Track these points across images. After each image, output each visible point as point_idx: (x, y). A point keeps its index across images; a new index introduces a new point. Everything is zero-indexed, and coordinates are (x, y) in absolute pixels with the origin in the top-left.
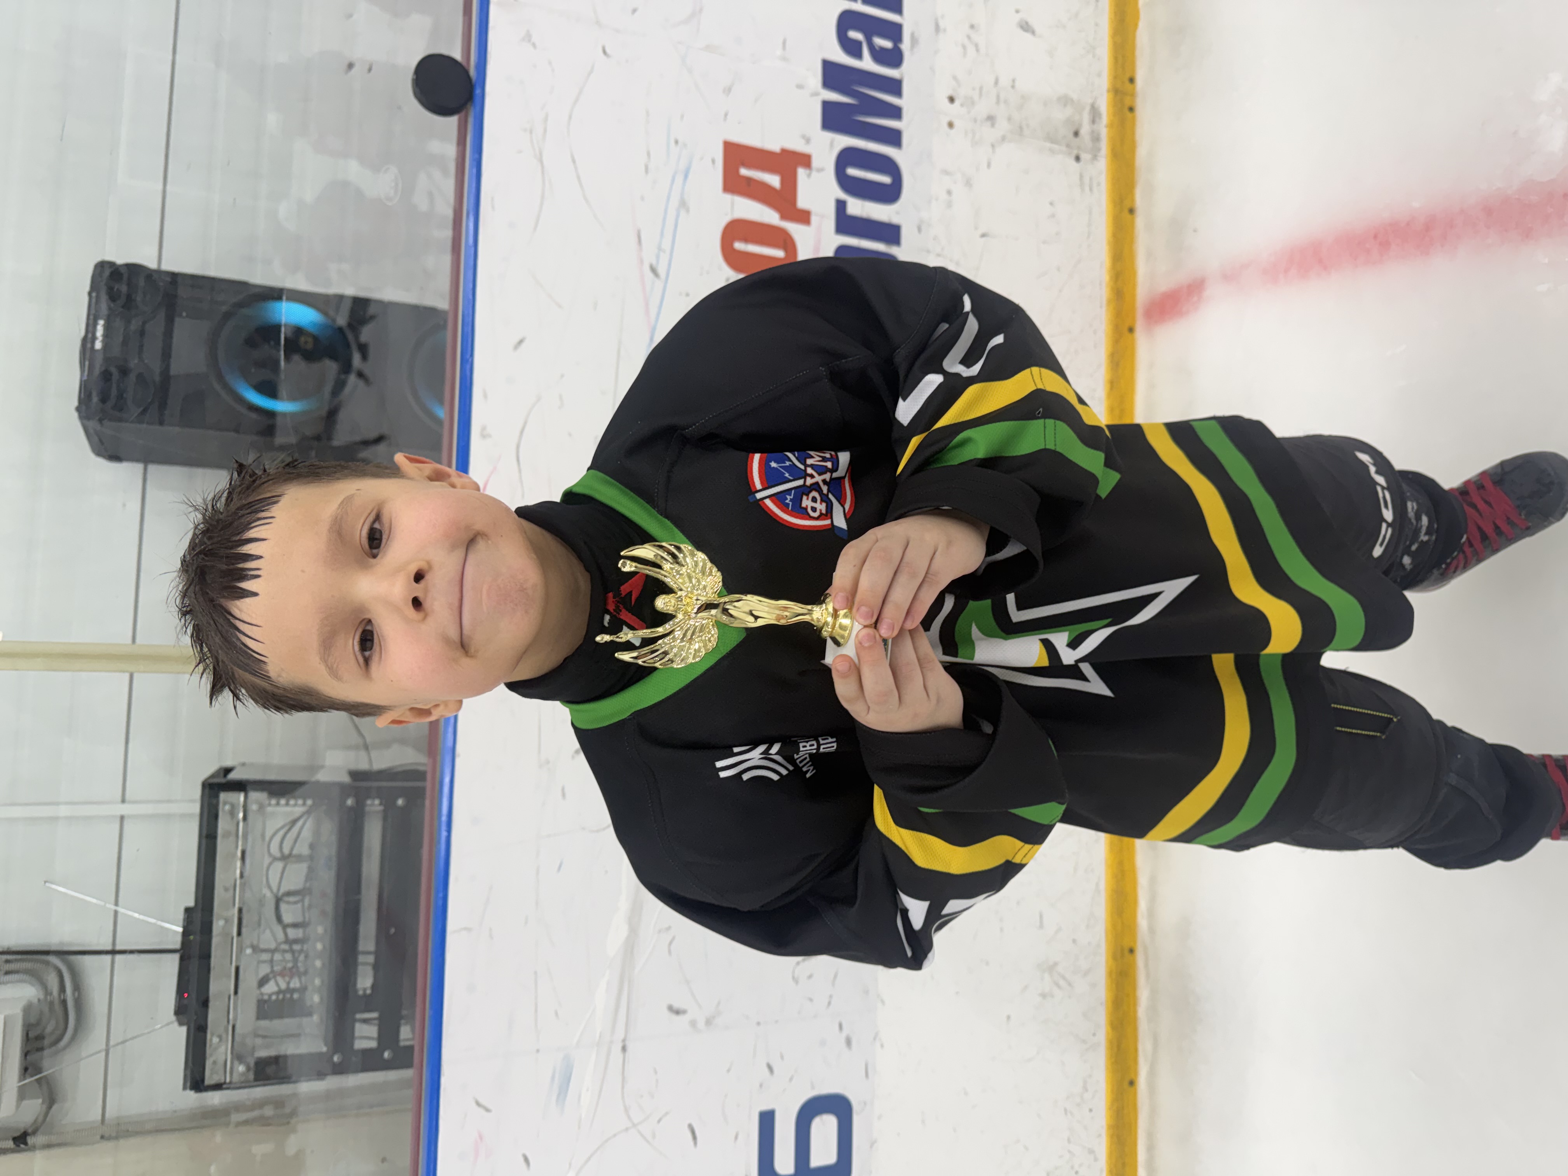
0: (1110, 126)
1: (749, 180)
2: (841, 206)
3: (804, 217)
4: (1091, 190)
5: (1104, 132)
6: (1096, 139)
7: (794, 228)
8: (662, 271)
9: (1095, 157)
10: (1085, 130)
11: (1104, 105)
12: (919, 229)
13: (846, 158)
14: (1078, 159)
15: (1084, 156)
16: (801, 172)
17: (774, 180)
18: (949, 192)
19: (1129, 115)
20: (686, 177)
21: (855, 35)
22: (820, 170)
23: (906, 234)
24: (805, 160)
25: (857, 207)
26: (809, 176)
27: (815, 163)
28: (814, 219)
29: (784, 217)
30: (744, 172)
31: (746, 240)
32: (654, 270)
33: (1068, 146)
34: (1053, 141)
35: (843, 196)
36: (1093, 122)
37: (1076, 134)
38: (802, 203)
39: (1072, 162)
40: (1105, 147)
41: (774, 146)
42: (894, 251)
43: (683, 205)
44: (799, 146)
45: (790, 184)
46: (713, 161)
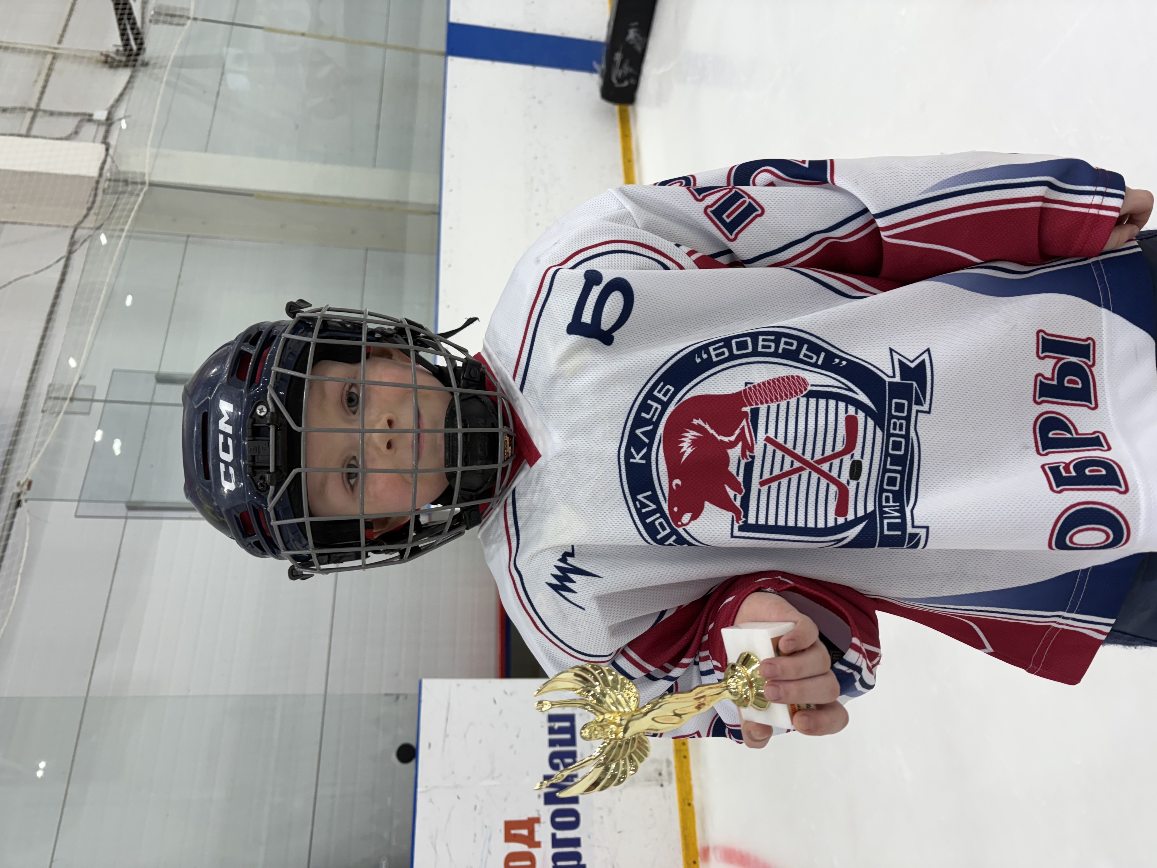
0: (676, 767)
1: (515, 835)
2: (554, 835)
3: (538, 845)
4: (669, 798)
5: (673, 769)
6: (670, 774)
7: (534, 851)
9: (670, 782)
10: (664, 773)
11: (672, 758)
12: (589, 837)
13: (556, 814)
14: (662, 785)
15: (665, 784)
16: (536, 826)
17: (525, 832)
18: (602, 817)
19: (684, 760)
20: (490, 840)
21: (557, 761)
22: (544, 823)
23: (583, 841)
24: (537, 820)
25: (561, 834)
26: (540, 826)
27: (542, 820)
28: (542, 845)
29: (530, 846)
31: (514, 861)
33: (657, 781)
34: (649, 780)
35: (554, 831)
36: (668, 766)
37: (660, 774)
38: (537, 839)
39: (659, 788)
40: (674, 777)
41: (524, 818)
42: (578, 850)
43: (489, 852)
44: (535, 815)
45: (532, 832)
46: (501, 830)
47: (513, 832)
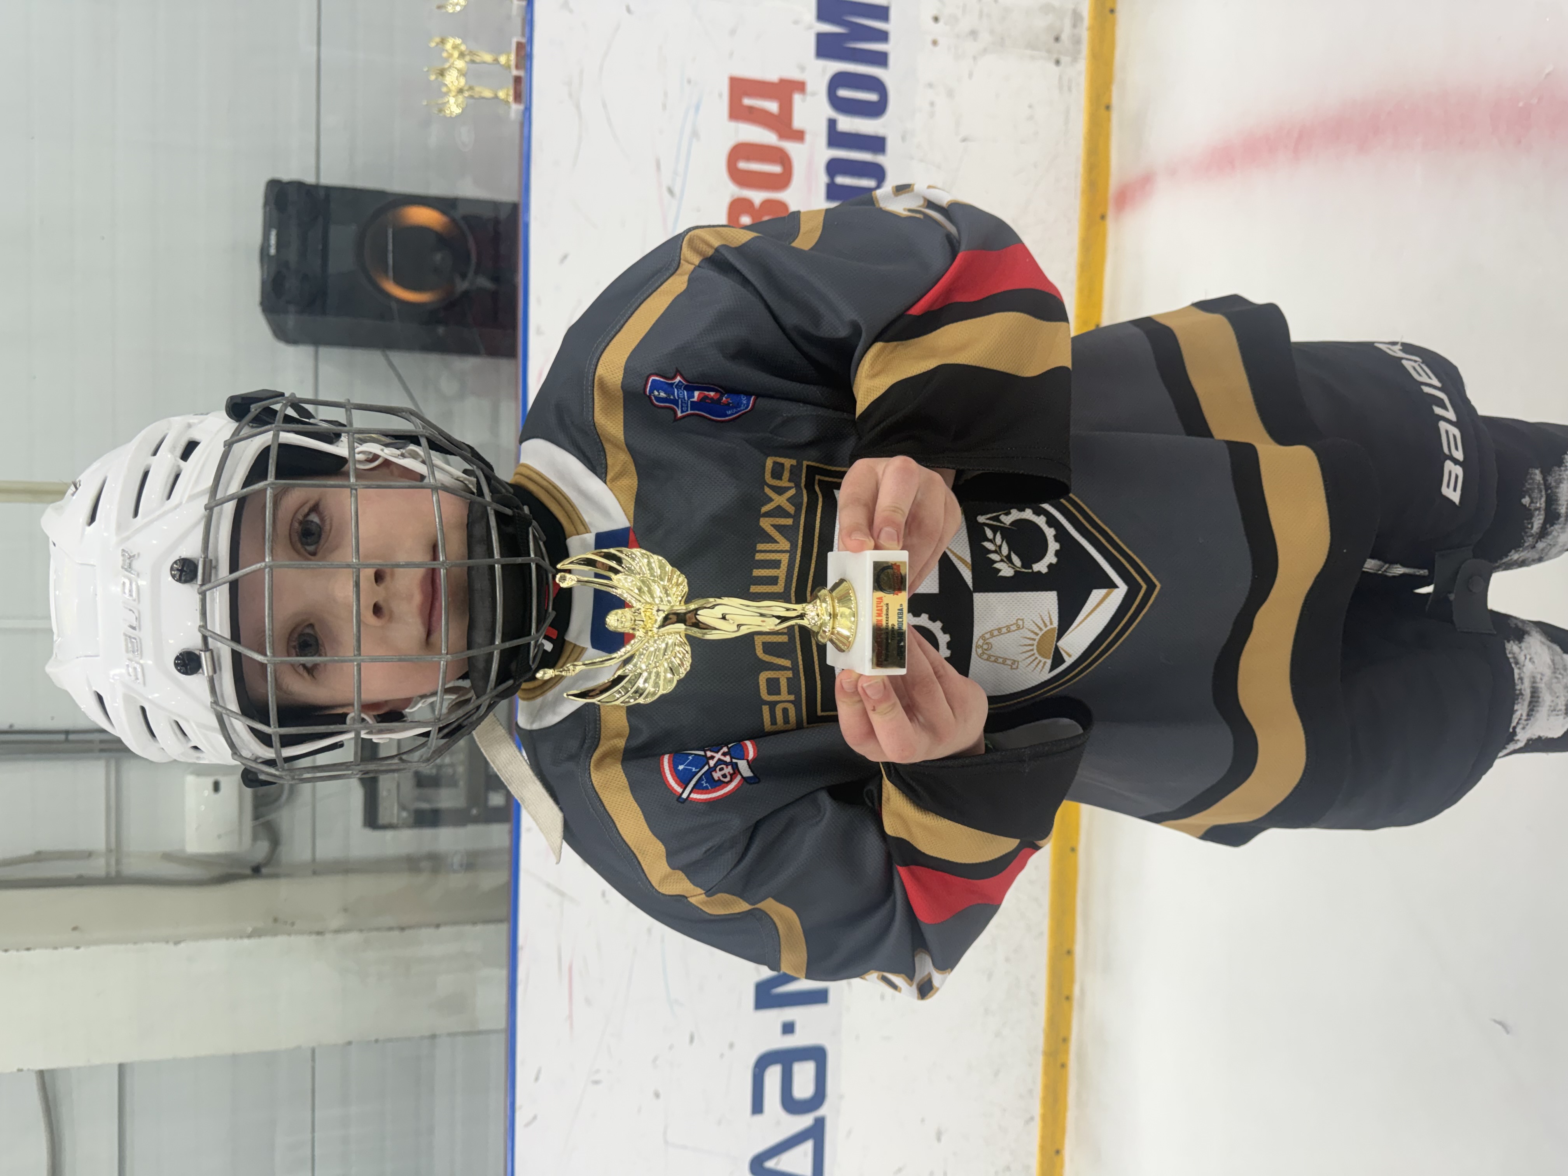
0: (1091, 28)
1: (751, 109)
2: (832, 123)
3: (799, 136)
4: (1070, 89)
5: (1085, 35)
6: (1077, 41)
7: (790, 147)
8: (677, 190)
9: (1075, 60)
10: (1064, 37)
11: (1086, 9)
12: (903, 138)
13: (838, 81)
15: (1065, 59)
16: (797, 98)
17: (772, 106)
18: (932, 104)
19: (1109, 16)
20: (697, 108)
22: (814, 94)
23: (890, 145)
24: (800, 86)
25: (847, 124)
26: (804, 100)
27: (809, 88)
28: (808, 137)
29: (782, 136)
31: (748, 159)
32: (670, 191)
33: (1049, 51)
34: (1034, 48)
35: (834, 114)
36: (1075, 26)
37: (1057, 39)
38: (798, 123)
39: (1052, 66)
40: (1085, 49)
41: (772, 76)
42: (879, 159)
43: (695, 134)
44: (794, 74)
45: (787, 109)
46: (720, 95)
47: (747, 101)
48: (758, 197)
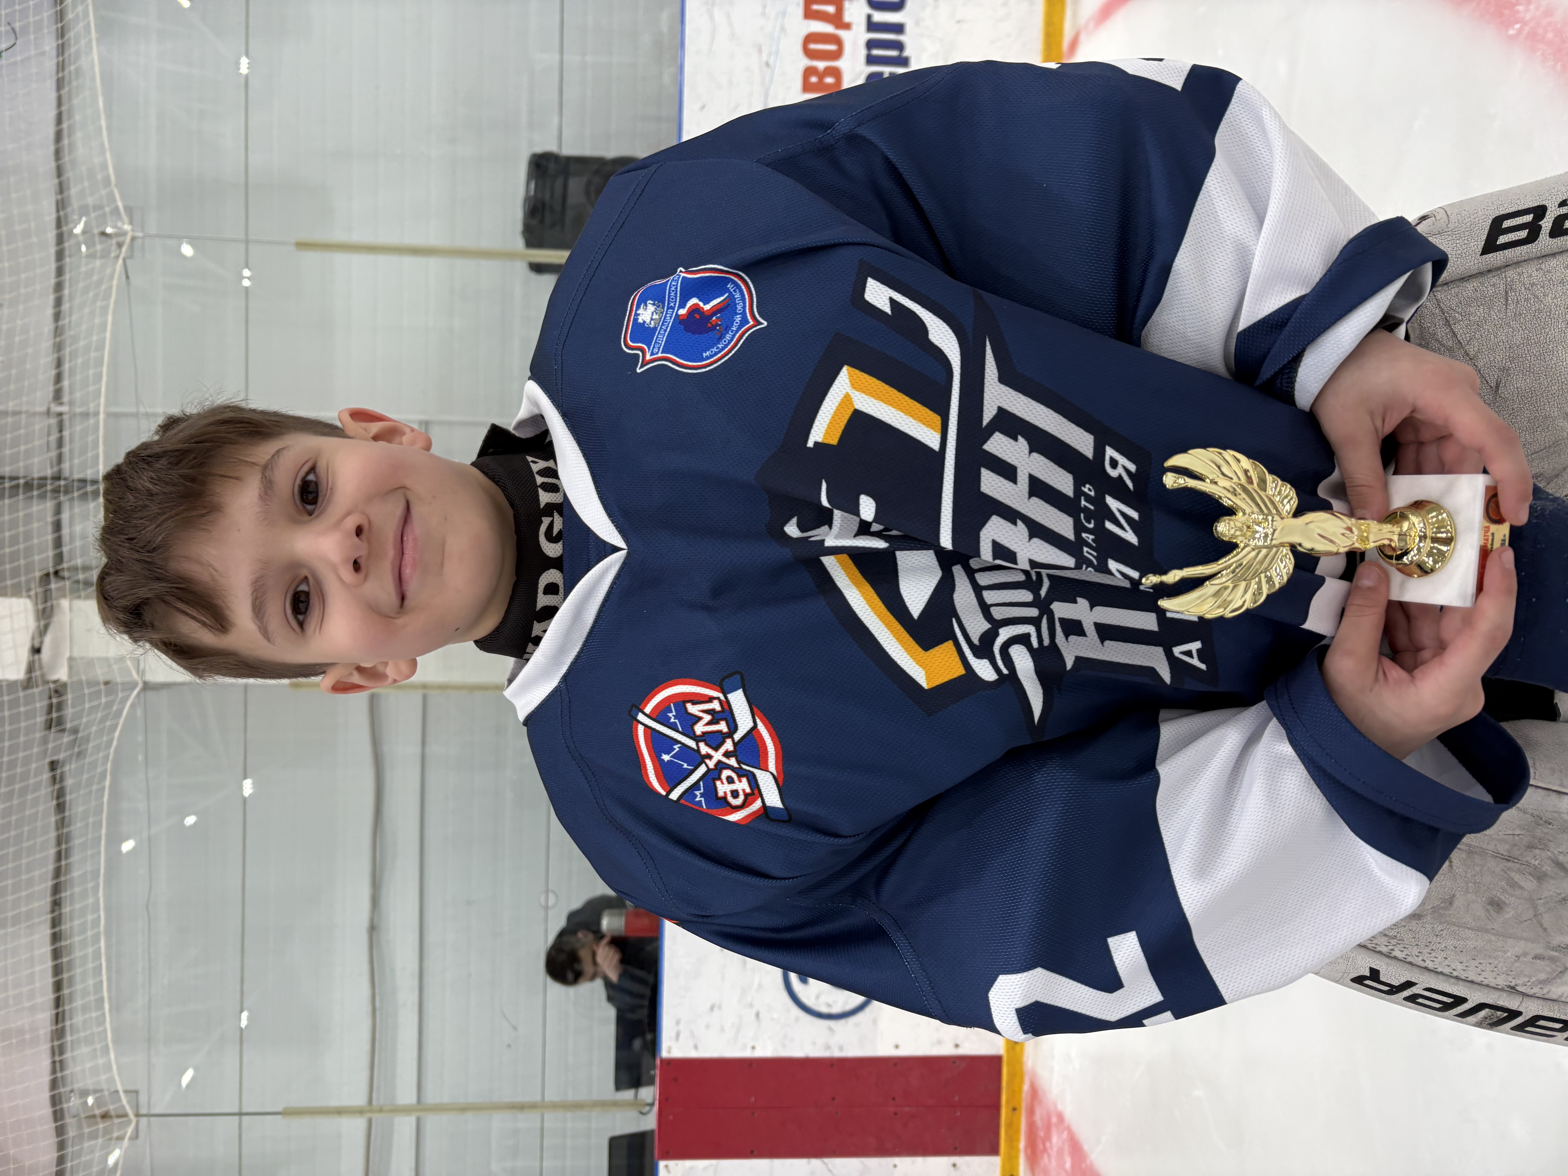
1: (817, 12)
2: (869, 17)
3: (847, 26)
7: (842, 33)
8: (771, 62)
12: (917, 24)
17: (831, 9)
20: (784, 14)
23: (908, 29)
25: (880, 17)
28: (854, 27)
29: (837, 27)
30: (816, 7)
31: (816, 43)
32: (767, 64)
35: (870, 11)
38: (847, 18)
42: (901, 38)
43: (783, 29)
45: (840, 10)
48: (821, 65)
